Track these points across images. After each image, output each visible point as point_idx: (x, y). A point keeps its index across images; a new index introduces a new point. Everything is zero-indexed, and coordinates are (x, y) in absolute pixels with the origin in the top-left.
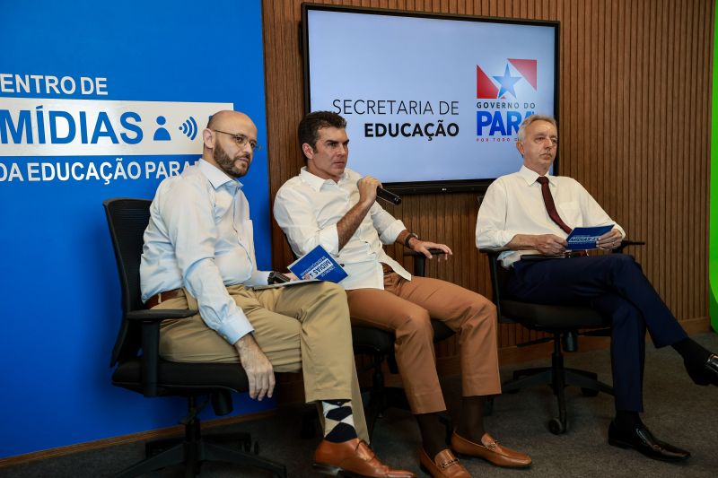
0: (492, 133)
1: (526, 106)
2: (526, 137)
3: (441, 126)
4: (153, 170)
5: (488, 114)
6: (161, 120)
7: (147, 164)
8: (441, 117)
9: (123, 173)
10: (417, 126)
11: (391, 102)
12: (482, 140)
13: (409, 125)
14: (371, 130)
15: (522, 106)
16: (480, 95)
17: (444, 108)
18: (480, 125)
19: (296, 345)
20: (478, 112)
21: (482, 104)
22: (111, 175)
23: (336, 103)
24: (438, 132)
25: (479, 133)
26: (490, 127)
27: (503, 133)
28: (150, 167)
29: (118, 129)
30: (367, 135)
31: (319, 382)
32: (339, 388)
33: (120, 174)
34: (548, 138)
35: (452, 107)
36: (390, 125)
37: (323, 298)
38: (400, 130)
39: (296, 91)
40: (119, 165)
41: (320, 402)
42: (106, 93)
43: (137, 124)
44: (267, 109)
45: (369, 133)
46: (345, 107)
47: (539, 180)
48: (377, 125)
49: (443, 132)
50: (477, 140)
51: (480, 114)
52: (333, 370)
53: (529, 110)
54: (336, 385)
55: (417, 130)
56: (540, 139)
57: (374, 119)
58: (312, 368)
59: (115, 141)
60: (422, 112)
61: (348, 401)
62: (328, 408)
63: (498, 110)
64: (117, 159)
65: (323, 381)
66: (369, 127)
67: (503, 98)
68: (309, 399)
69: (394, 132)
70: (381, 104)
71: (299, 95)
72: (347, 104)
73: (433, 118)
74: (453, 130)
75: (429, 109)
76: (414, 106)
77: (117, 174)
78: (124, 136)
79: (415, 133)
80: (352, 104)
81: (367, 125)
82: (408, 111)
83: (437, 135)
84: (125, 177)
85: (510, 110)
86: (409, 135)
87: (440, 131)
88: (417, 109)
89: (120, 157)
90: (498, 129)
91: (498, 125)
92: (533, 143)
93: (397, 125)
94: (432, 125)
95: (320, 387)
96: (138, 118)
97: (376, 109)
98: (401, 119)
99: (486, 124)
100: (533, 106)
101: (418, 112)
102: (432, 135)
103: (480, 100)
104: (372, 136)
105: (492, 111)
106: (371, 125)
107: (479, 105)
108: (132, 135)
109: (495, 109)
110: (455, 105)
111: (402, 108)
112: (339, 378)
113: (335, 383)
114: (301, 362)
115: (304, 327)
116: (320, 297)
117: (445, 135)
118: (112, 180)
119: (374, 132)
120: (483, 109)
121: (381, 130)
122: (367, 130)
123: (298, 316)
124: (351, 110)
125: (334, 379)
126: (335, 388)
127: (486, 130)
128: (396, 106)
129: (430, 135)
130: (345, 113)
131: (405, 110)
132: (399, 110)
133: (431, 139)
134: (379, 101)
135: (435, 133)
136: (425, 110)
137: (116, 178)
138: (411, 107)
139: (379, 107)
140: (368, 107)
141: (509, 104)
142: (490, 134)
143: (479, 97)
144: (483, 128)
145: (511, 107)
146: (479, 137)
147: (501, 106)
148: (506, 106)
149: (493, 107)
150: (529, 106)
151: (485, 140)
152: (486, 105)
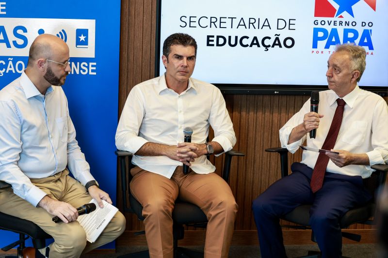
1: (364, 24)
3: (277, 39)
5: (325, 31)
6: (41, 32)
8: (278, 32)
9: (12, 69)
10: (255, 38)
11: (232, 18)
12: (318, 52)
13: (247, 38)
14: (213, 41)
15: (359, 24)
16: (317, 14)
17: (282, 24)
18: (316, 39)
20: (315, 29)
21: (319, 22)
22: (4, 70)
23: (183, 19)
24: (274, 44)
25: (315, 46)
26: (326, 41)
29: (11, 38)
30: (208, 45)
33: (11, 69)
35: (289, 24)
36: (230, 37)
38: (240, 41)
40: (11, 63)
42: (5, 13)
43: (24, 34)
45: (210, 43)
46: (190, 22)
48: (218, 37)
49: (279, 45)
50: (313, 52)
51: (316, 31)
53: (367, 27)
55: (255, 42)
57: (215, 32)
59: (9, 46)
60: (261, 27)
63: (335, 27)
64: (9, 59)
66: (211, 39)
67: (341, 17)
69: (233, 42)
70: (223, 20)
72: (192, 19)
73: (272, 33)
74: (289, 43)
75: (267, 24)
77: (9, 69)
78: (15, 42)
79: (252, 44)
80: (197, 20)
81: (208, 37)
82: (247, 26)
83: (273, 46)
84: (14, 72)
85: (347, 27)
86: (247, 46)
87: (277, 42)
88: (256, 25)
89: (11, 57)
91: (334, 40)
93: (236, 37)
94: (269, 38)
96: (25, 30)
97: (218, 24)
98: (241, 32)
99: (322, 39)
100: (371, 25)
101: (257, 27)
102: (269, 46)
103: (318, 18)
104: (213, 45)
105: (329, 28)
106: (213, 37)
107: (316, 23)
108: (20, 42)
109: (332, 26)
110: (292, 22)
111: (242, 23)
117: (281, 47)
118: (4, 73)
119: (215, 43)
120: (319, 26)
121: (221, 41)
122: (208, 41)
124: (196, 24)
127: (322, 44)
128: (236, 22)
129: (267, 47)
130: (190, 27)
131: (245, 25)
132: (239, 25)
133: (268, 50)
134: (221, 18)
135: (271, 45)
136: (263, 26)
137: (7, 72)
138: (250, 23)
139: (220, 22)
140: (211, 22)
141: (346, 22)
142: (325, 48)
143: (316, 16)
144: (319, 42)
145: (348, 25)
146: (315, 50)
147: (338, 23)
148: (344, 24)
149: (329, 24)
150: (367, 24)
151: (320, 52)
152: (323, 23)
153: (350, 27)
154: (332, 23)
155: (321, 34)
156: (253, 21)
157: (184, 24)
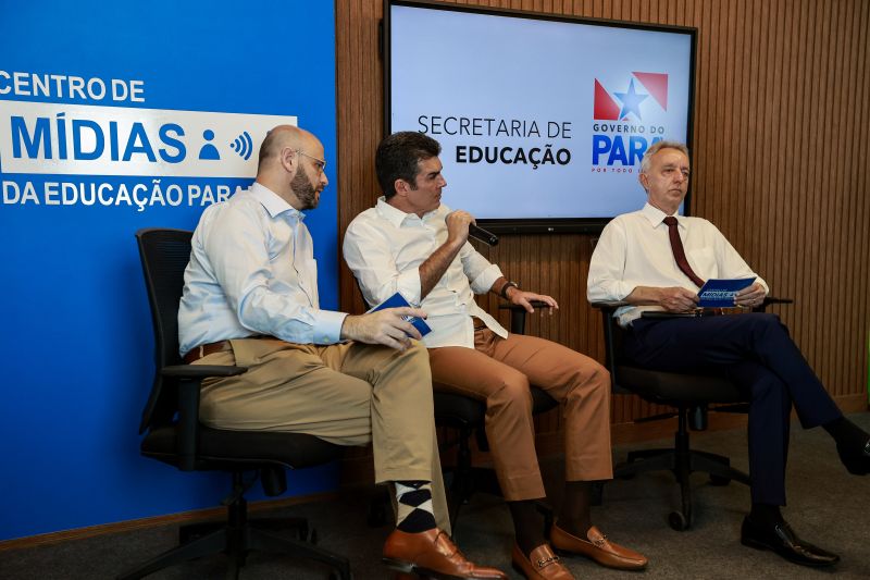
0: (610, 163)
1: (653, 130)
2: (651, 168)
3: (548, 151)
4: (198, 195)
5: (606, 139)
6: (209, 135)
7: (190, 187)
8: (550, 141)
9: (161, 198)
10: (520, 150)
11: (490, 120)
12: (599, 170)
13: (510, 149)
14: (464, 154)
15: (648, 129)
16: (597, 117)
17: (554, 130)
18: (597, 152)
19: (365, 413)
20: (595, 136)
21: (600, 126)
22: (146, 200)
23: (423, 120)
24: (545, 159)
25: (595, 161)
26: (609, 153)
27: (625, 163)
28: (194, 192)
29: (156, 144)
30: (459, 160)
31: (391, 459)
32: (416, 467)
33: (157, 199)
34: (678, 170)
35: (564, 129)
36: (487, 148)
38: (500, 155)
39: (374, 103)
40: (157, 188)
41: (392, 484)
42: (142, 100)
43: (180, 138)
44: (338, 125)
45: (462, 157)
46: (433, 125)
47: (666, 221)
48: (472, 149)
49: (551, 160)
50: (593, 170)
51: (597, 139)
52: (410, 444)
53: (657, 135)
54: (413, 463)
55: (520, 156)
56: (669, 170)
57: (468, 140)
58: (385, 441)
59: (152, 158)
60: (527, 134)
61: (427, 482)
62: (402, 490)
63: (619, 134)
64: (155, 181)
65: (397, 457)
66: (461, 151)
67: (626, 119)
68: (380, 479)
69: (491, 157)
70: (477, 123)
71: (378, 109)
72: (436, 121)
73: (540, 142)
74: (563, 157)
75: (535, 130)
76: (516, 127)
77: (154, 199)
78: (162, 152)
79: (517, 159)
80: (441, 122)
81: (459, 148)
82: (510, 132)
83: (543, 163)
84: (163, 203)
85: (633, 134)
86: (510, 161)
87: (548, 158)
88: (521, 130)
89: (157, 178)
90: (618, 158)
91: (618, 152)
92: (660, 176)
93: (496, 149)
94: (538, 150)
95: (392, 465)
96: (180, 132)
97: (470, 128)
98: (501, 141)
99: (604, 151)
100: (661, 130)
101: (522, 134)
102: (539, 162)
103: (598, 122)
104: (465, 161)
105: (612, 136)
106: (464, 148)
107: (596, 128)
108: (173, 151)
109: (616, 133)
110: (567, 126)
111: (503, 128)
112: (417, 455)
113: (410, 460)
114: (371, 434)
115: (375, 392)
117: (553, 163)
118: (146, 206)
119: (467, 157)
120: (600, 133)
121: (476, 155)
122: (459, 154)
123: (369, 378)
124: (441, 129)
125: (411, 456)
126: (411, 467)
127: (603, 158)
128: (495, 126)
129: (535, 163)
130: (433, 132)
131: (506, 131)
132: (499, 130)
133: (536, 167)
134: (474, 120)
135: (541, 160)
136: (531, 132)
137: (152, 203)
138: (513, 128)
139: (474, 126)
140: (461, 126)
141: (632, 127)
142: (608, 164)
143: (596, 118)
144: (600, 155)
145: (635, 131)
146: (596, 167)
147: (622, 129)
148: (629, 129)
149: (612, 130)
150: (657, 130)
151: (602, 170)
152: (605, 128)
153: (637, 134)
154: (616, 127)
155: (602, 145)
156: (516, 125)
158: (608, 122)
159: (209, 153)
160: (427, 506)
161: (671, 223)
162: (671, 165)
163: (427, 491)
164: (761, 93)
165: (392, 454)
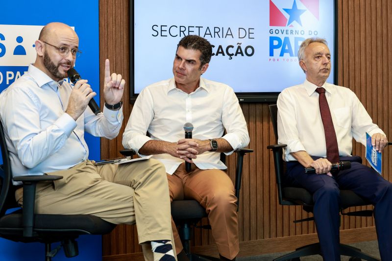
0: (282, 55)
1: (310, 33)
2: (307, 57)
3: (239, 48)
4: (12, 78)
5: (279, 39)
6: (20, 39)
7: (8, 73)
8: (240, 41)
10: (220, 47)
11: (199, 27)
12: (274, 60)
15: (307, 32)
17: (242, 33)
18: (272, 47)
19: (130, 204)
20: (270, 37)
21: (274, 31)
23: (155, 28)
24: (237, 53)
25: (271, 54)
26: (279, 50)
27: (291, 55)
28: (10, 75)
31: (148, 229)
32: (163, 233)
34: (324, 56)
35: (249, 33)
37: (150, 172)
39: (122, 17)
43: (2, 42)
46: (161, 31)
47: (317, 91)
49: (241, 53)
50: (270, 60)
51: (272, 39)
52: (159, 220)
53: (313, 36)
54: (161, 231)
55: (220, 51)
56: (318, 57)
58: (144, 219)
60: (224, 36)
61: (169, 241)
62: (155, 245)
63: (287, 36)
65: (152, 228)
67: (292, 26)
70: (191, 29)
72: (163, 28)
73: (233, 41)
74: (249, 51)
75: (230, 33)
79: (218, 53)
80: (167, 29)
82: (213, 35)
83: (236, 55)
85: (297, 36)
87: (239, 52)
88: (220, 34)
90: (287, 51)
91: (287, 48)
94: (232, 47)
95: (150, 232)
96: (3, 38)
97: (186, 32)
99: (277, 47)
100: (316, 33)
101: (221, 36)
102: (233, 55)
103: (272, 27)
105: (282, 37)
107: (271, 32)
109: (285, 35)
110: (251, 31)
111: (208, 32)
112: (163, 226)
113: (159, 229)
114: (134, 215)
115: (136, 191)
116: (148, 171)
117: (243, 55)
120: (274, 35)
123: (131, 185)
124: (167, 33)
126: (160, 232)
127: (277, 52)
128: (203, 31)
129: (231, 55)
130: (161, 36)
131: (210, 34)
132: (205, 34)
133: (231, 58)
134: (189, 27)
135: (235, 54)
136: (227, 35)
138: (215, 32)
139: (189, 31)
140: (180, 31)
141: (296, 31)
142: (280, 56)
143: (271, 25)
144: (275, 50)
145: (298, 34)
146: (272, 58)
147: (289, 32)
148: (294, 33)
149: (282, 33)
150: (313, 33)
151: (276, 60)
152: (277, 32)
153: (299, 36)
154: (285, 31)
155: (276, 43)
156: (217, 30)
157: (155, 33)
158: (279, 28)
159: (20, 51)
160: (171, 253)
161: (321, 92)
162: (319, 53)
163: (170, 245)
164: (384, 8)
165: (149, 226)
